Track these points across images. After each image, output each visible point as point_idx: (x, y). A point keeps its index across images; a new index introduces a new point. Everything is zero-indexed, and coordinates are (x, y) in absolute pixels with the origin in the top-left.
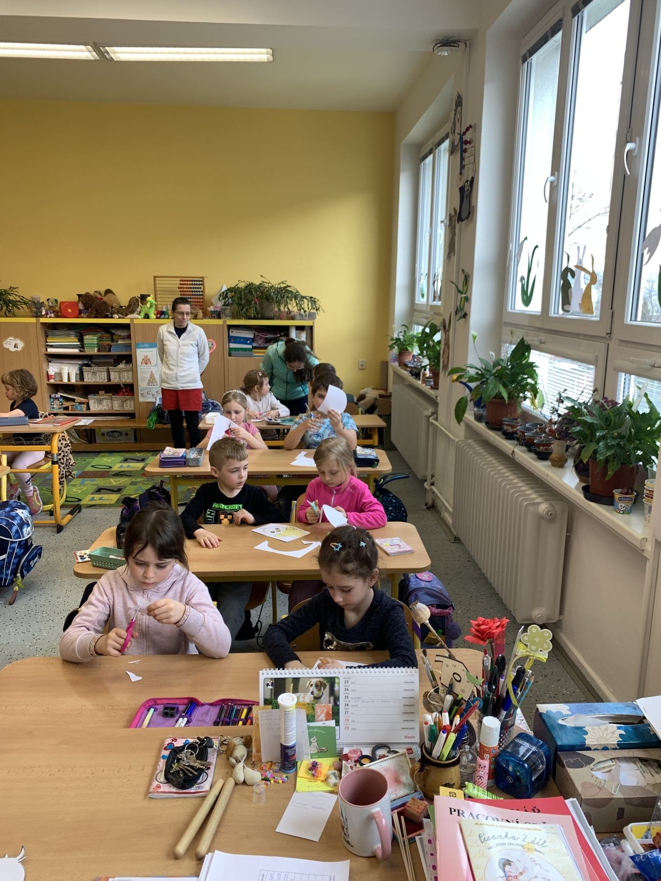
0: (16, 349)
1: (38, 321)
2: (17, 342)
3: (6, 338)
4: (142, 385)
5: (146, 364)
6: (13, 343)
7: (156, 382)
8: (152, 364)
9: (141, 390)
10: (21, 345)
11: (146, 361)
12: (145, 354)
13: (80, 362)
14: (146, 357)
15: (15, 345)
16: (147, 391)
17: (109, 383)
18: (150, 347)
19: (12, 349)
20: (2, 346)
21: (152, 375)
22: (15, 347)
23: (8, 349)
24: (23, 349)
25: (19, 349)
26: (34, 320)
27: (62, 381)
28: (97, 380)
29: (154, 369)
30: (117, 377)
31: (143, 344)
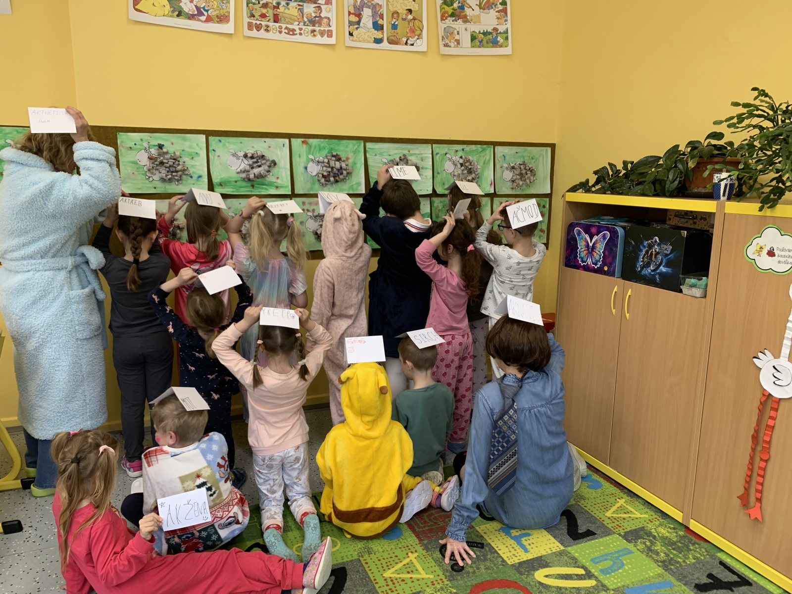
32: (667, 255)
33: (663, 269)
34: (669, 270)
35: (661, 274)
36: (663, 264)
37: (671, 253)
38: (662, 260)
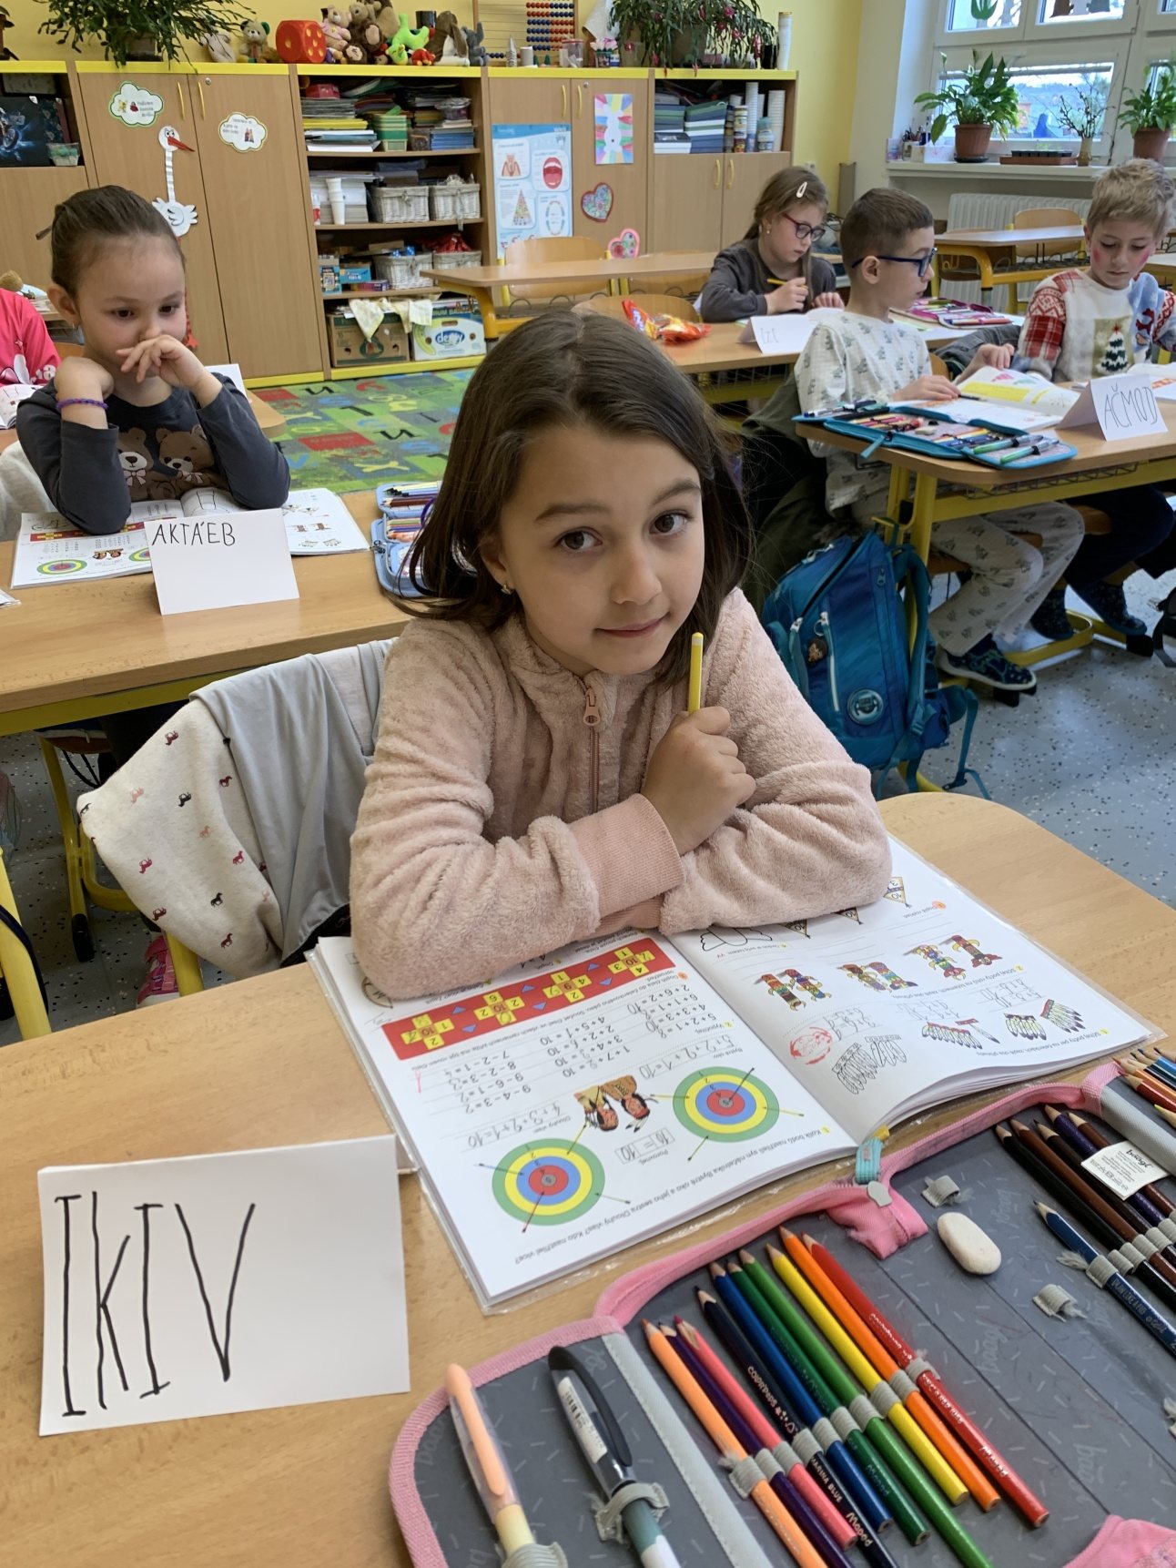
0: (249, 144)
1: (293, 71)
2: (249, 127)
3: (225, 116)
4: (503, 223)
5: (511, 174)
6: (243, 128)
7: (528, 215)
8: (523, 175)
9: (503, 235)
10: (259, 133)
11: (512, 169)
12: (511, 151)
13: (370, 177)
14: (511, 158)
15: (247, 134)
16: (511, 237)
17: (433, 224)
18: (517, 135)
19: (242, 146)
20: (218, 136)
21: (522, 201)
22: (247, 140)
23: (231, 146)
24: (266, 143)
25: (256, 145)
26: (282, 69)
27: (333, 223)
28: (411, 218)
29: (525, 186)
30: (450, 209)
31: (505, 127)
32: (20, 127)
33: (21, 143)
34: (30, 143)
35: (21, 150)
36: (20, 137)
37: (26, 122)
38: (17, 134)
